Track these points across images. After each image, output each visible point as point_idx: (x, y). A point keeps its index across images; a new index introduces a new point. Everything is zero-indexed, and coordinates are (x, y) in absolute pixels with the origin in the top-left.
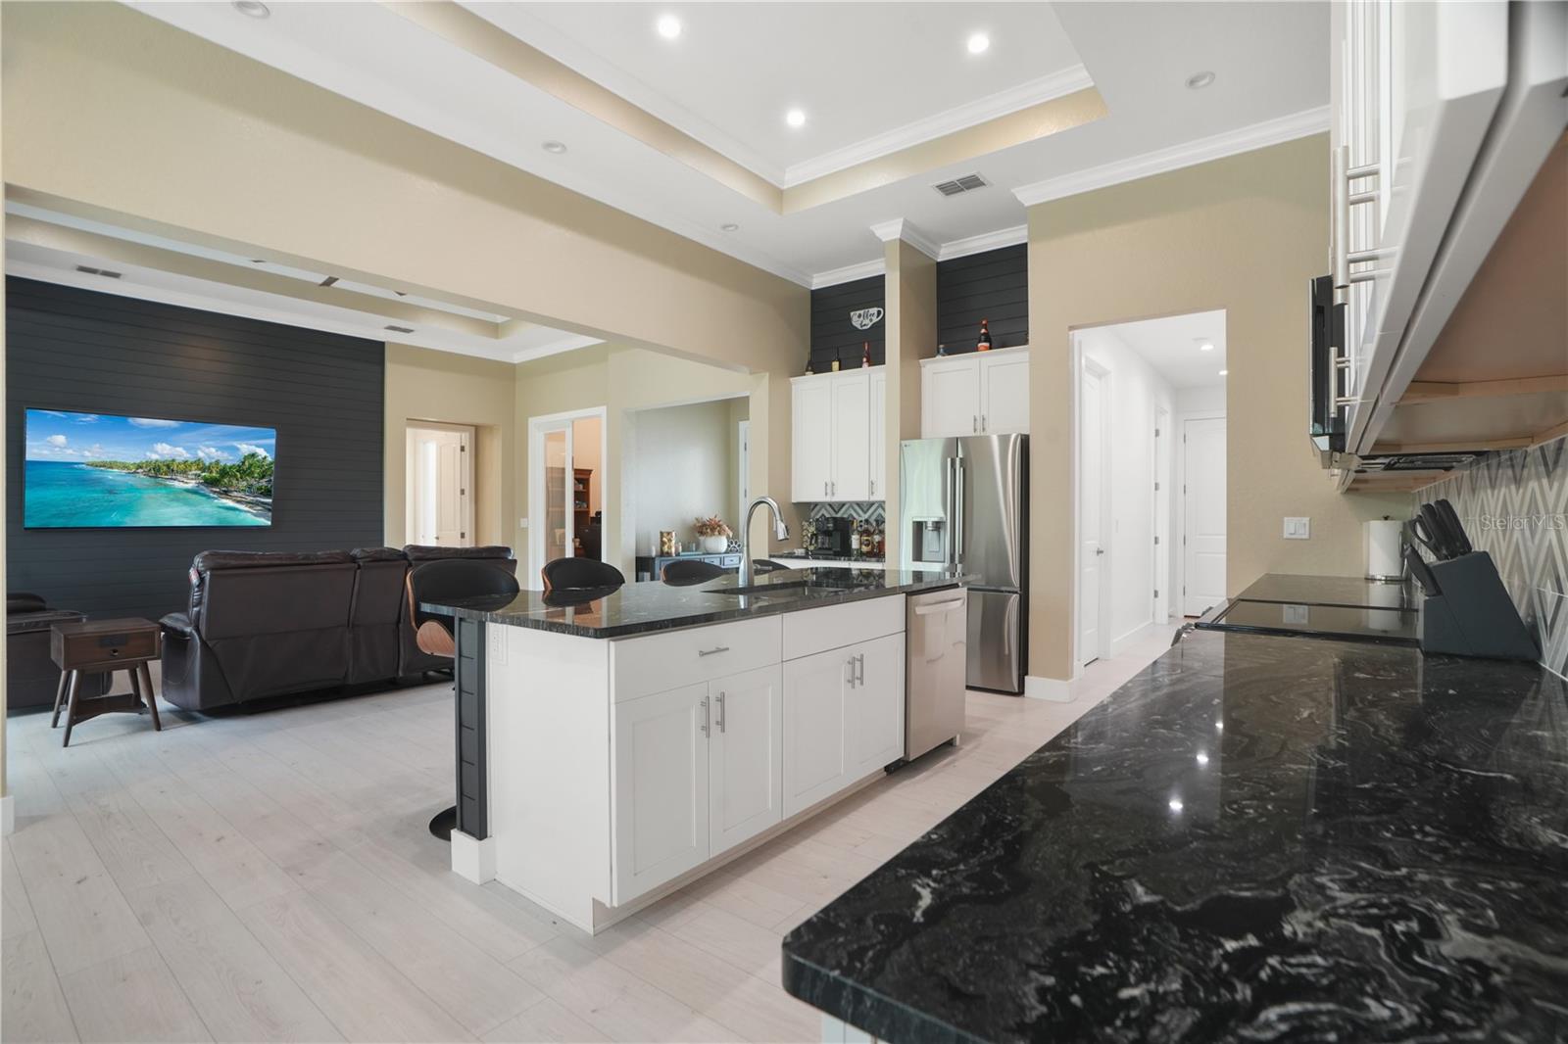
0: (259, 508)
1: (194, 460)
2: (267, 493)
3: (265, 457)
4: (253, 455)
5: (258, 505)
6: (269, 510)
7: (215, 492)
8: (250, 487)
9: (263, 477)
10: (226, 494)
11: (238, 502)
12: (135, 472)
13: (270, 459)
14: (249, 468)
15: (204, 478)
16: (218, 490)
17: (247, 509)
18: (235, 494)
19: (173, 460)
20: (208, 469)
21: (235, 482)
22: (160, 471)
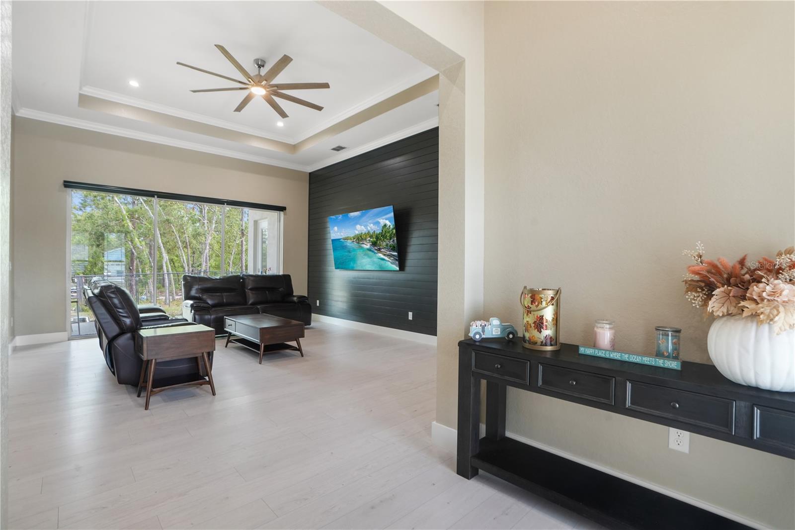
0: (392, 259)
1: (367, 232)
2: (393, 249)
3: (390, 226)
4: (385, 225)
5: (391, 257)
6: (396, 260)
7: (376, 250)
8: (387, 245)
9: (390, 240)
10: (379, 250)
11: (384, 255)
12: (353, 241)
13: (391, 227)
14: (385, 234)
15: (372, 242)
16: (376, 248)
17: (388, 259)
18: (383, 250)
19: (362, 233)
20: (371, 237)
21: (381, 243)
22: (359, 239)
